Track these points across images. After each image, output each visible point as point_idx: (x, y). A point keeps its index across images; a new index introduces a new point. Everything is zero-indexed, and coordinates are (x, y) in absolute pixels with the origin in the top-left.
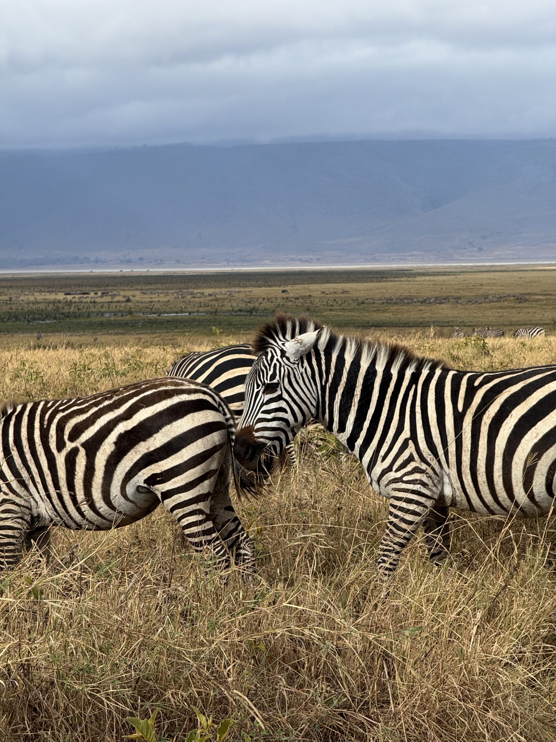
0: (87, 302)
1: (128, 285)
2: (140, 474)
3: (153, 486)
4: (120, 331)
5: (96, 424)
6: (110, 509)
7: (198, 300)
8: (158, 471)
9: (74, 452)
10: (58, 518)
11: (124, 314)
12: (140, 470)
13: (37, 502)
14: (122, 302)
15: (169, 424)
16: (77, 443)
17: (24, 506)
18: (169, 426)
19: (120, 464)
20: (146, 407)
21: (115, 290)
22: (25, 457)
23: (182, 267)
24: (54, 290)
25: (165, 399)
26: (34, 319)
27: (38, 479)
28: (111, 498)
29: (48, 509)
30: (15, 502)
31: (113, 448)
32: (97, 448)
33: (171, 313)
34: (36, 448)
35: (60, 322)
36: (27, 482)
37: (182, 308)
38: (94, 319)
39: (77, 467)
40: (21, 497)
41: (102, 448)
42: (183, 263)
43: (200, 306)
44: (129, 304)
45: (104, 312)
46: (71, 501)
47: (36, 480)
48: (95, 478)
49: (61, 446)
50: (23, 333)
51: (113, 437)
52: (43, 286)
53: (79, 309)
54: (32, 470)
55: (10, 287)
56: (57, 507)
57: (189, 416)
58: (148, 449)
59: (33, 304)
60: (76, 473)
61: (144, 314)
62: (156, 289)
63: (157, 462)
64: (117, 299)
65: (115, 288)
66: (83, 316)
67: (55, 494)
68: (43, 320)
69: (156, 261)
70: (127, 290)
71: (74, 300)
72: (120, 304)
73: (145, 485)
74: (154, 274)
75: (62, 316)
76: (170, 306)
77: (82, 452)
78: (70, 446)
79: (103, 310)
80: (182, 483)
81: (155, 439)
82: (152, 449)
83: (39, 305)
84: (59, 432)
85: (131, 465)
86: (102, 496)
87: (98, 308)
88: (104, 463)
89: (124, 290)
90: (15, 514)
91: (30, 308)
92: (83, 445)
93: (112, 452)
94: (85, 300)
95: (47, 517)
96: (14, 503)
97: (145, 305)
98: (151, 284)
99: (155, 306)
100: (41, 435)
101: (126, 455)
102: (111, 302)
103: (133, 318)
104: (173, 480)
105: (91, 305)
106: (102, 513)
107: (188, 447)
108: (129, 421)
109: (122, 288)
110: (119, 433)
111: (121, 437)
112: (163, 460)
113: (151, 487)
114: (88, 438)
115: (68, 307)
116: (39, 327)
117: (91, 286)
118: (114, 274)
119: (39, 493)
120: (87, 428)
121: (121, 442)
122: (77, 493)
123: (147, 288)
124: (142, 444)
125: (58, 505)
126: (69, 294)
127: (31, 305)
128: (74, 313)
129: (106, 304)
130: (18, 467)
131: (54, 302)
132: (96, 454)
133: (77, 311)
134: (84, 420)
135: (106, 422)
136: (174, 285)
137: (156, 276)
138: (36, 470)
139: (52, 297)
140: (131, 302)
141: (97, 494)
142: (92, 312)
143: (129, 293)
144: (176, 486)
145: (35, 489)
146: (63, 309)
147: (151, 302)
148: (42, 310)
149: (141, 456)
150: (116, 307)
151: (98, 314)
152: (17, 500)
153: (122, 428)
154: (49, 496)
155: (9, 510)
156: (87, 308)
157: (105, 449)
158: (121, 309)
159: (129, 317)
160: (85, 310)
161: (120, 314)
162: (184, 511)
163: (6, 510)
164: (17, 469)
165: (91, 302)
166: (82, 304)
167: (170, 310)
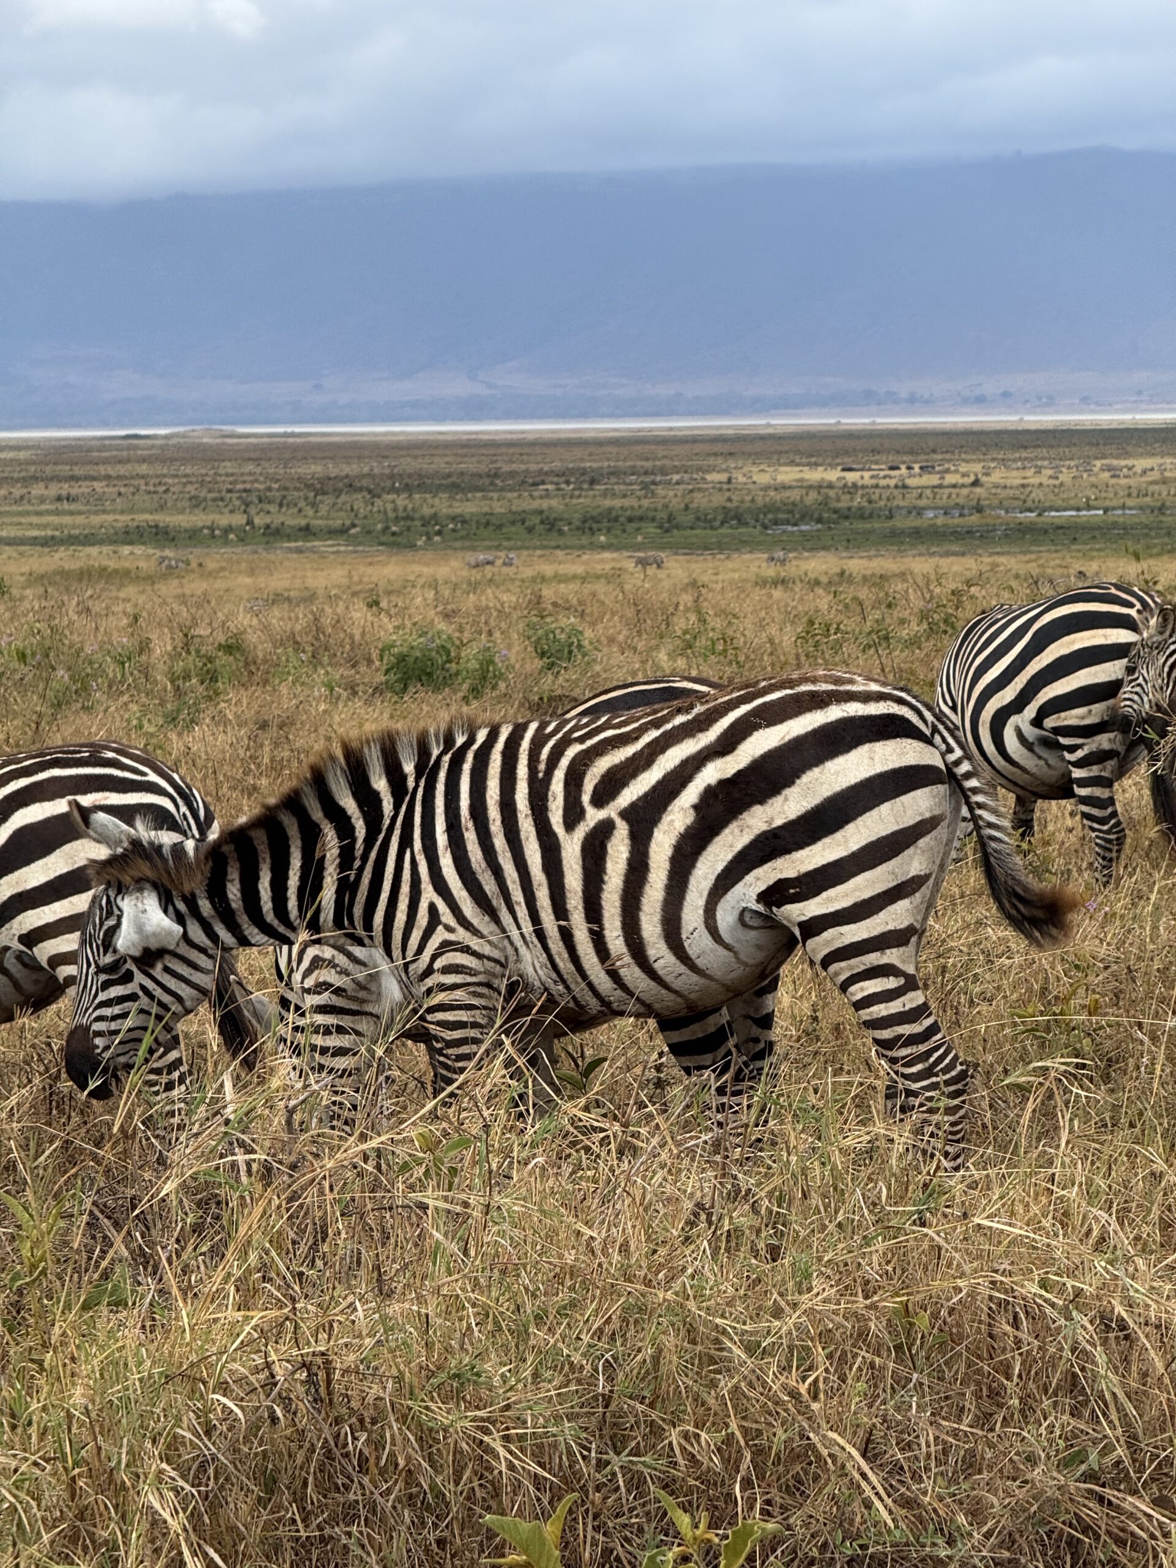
0: (888, 486)
1: (977, 449)
2: (749, 878)
3: (779, 907)
4: (955, 548)
5: (655, 767)
6: (678, 963)
7: (1123, 482)
8: (791, 874)
9: (605, 829)
10: (561, 987)
11: (966, 512)
12: (748, 871)
13: (516, 950)
14: (963, 486)
15: (817, 765)
16: (611, 811)
17: (489, 959)
18: (816, 771)
19: (705, 854)
20: (767, 726)
21: (949, 461)
22: (492, 846)
23: (1093, 412)
24: (820, 460)
25: (810, 709)
26: (776, 522)
27: (517, 895)
28: (684, 936)
29: (537, 965)
30: (468, 947)
31: (689, 818)
32: (655, 821)
33: (1065, 510)
34: (517, 822)
35: (830, 528)
36: (494, 902)
37: (1088, 499)
38: (901, 522)
39: (609, 865)
40: (482, 937)
41: (666, 818)
42: (1097, 403)
43: (1129, 495)
44: (978, 490)
45: (923, 508)
46: (591, 945)
47: (514, 899)
48: (647, 888)
49: (573, 815)
50: (751, 552)
51: (691, 794)
52: (798, 452)
53: (870, 502)
54: (506, 875)
55: (731, 454)
56: (558, 960)
57: (864, 750)
58: (769, 822)
59: (776, 489)
60: (606, 878)
61: (1007, 512)
62: (1037, 458)
63: (788, 851)
64: (950, 479)
65: (948, 456)
66: (879, 516)
67: (556, 929)
68: (795, 525)
69: (1039, 398)
70: (974, 461)
71: (860, 483)
72: (957, 490)
73: (760, 908)
74: (1033, 427)
75: (835, 516)
76: (1065, 496)
77: (622, 830)
78: (593, 816)
79: (923, 503)
80: (846, 903)
81: (786, 799)
82: (779, 822)
83: (787, 493)
84: (572, 788)
85: (730, 857)
86: (664, 930)
87: (911, 499)
88: (669, 852)
89: (967, 461)
90: (471, 975)
91: (767, 499)
92: (624, 814)
93: (688, 829)
94: (883, 483)
95: (537, 984)
96: (466, 950)
97: (1011, 492)
98: (1026, 448)
99: (1033, 495)
100: (530, 794)
101: (717, 834)
102: (940, 486)
103: (984, 521)
104: (824, 895)
105: (896, 492)
106: (661, 972)
107: (860, 821)
108: (729, 758)
109: (963, 456)
110: (705, 785)
111: (710, 794)
112: (802, 848)
113: (774, 909)
114: (635, 798)
115: (848, 496)
116: (785, 538)
117: (898, 452)
118: (947, 427)
119: (519, 928)
120: (634, 775)
121: (709, 805)
122: (607, 924)
123: (1017, 455)
124: (757, 809)
125: (560, 954)
126: (850, 470)
127: (772, 493)
128: (860, 509)
129: (928, 492)
130: (474, 865)
131: (819, 487)
132: (652, 833)
133: (866, 504)
134: (627, 759)
135: (677, 762)
136: (1074, 449)
137: (1037, 431)
138: (515, 875)
139: (816, 475)
140: (982, 486)
141: (651, 926)
142: (898, 507)
143: (977, 468)
144: (831, 909)
145: (511, 920)
146: (838, 500)
147: (1023, 486)
148: (794, 504)
149: (752, 837)
150: (949, 497)
151: (910, 512)
152: (474, 943)
153: (712, 773)
154: (540, 934)
155: (457, 966)
156: (888, 499)
157: (672, 821)
158: (961, 501)
159: (974, 519)
160: (882, 503)
161: (956, 513)
162: (851, 968)
163: (451, 966)
164: (474, 873)
165: (896, 487)
166: (877, 491)
167: (1065, 504)
